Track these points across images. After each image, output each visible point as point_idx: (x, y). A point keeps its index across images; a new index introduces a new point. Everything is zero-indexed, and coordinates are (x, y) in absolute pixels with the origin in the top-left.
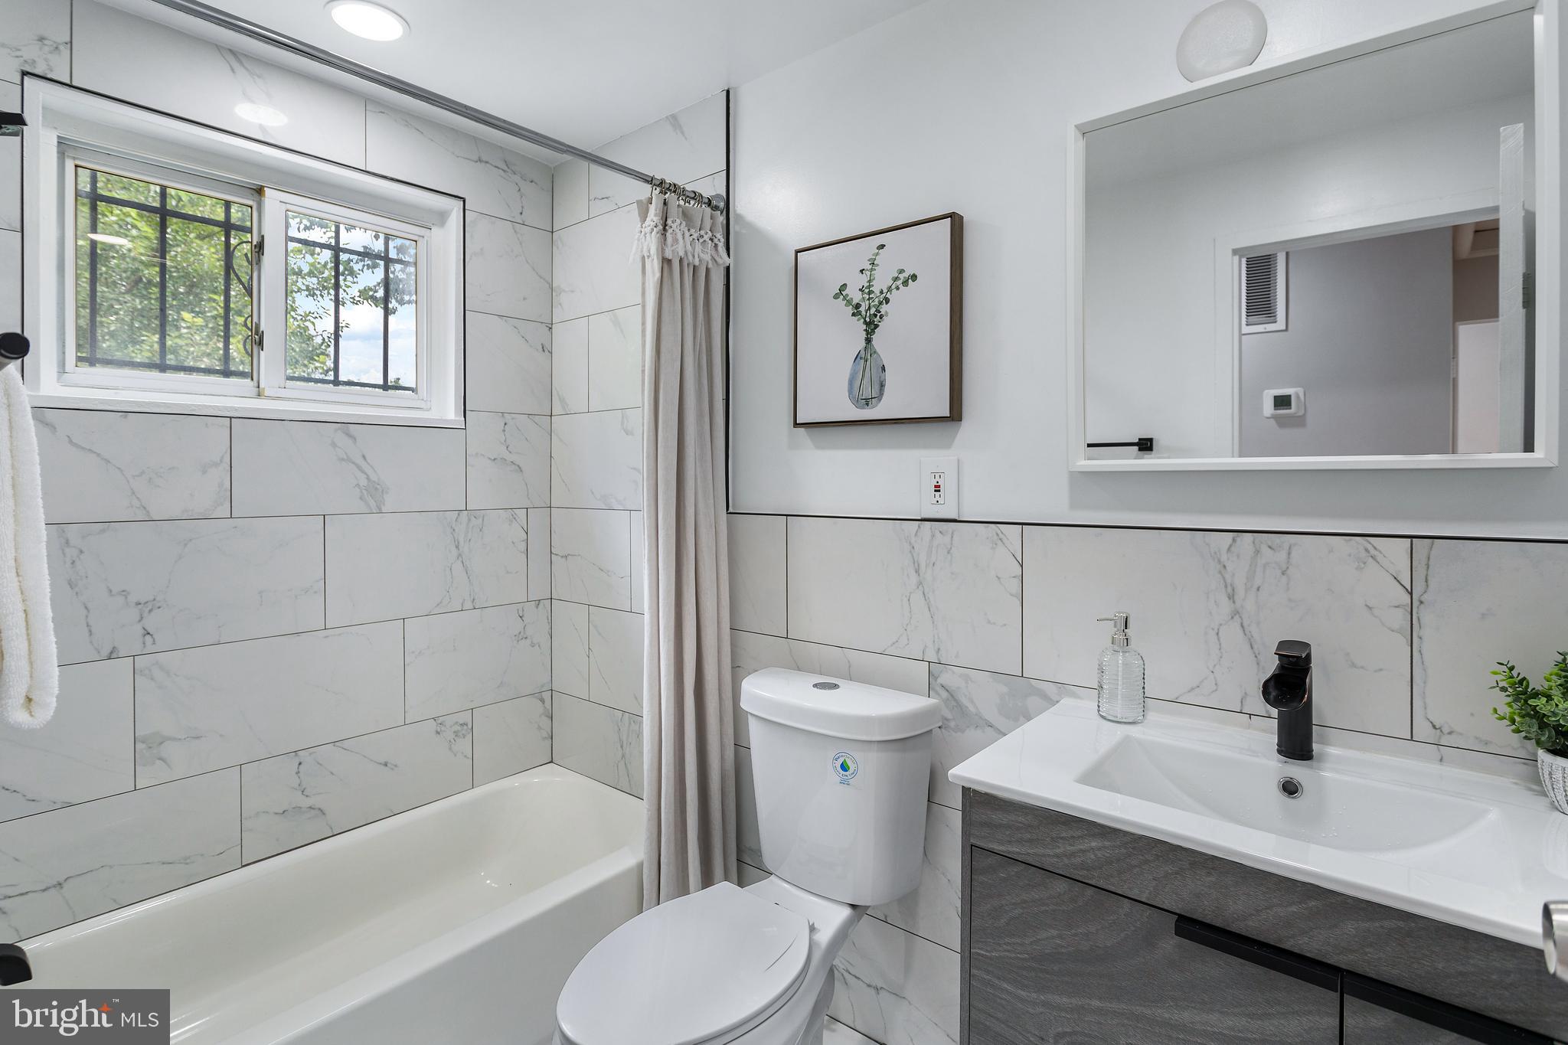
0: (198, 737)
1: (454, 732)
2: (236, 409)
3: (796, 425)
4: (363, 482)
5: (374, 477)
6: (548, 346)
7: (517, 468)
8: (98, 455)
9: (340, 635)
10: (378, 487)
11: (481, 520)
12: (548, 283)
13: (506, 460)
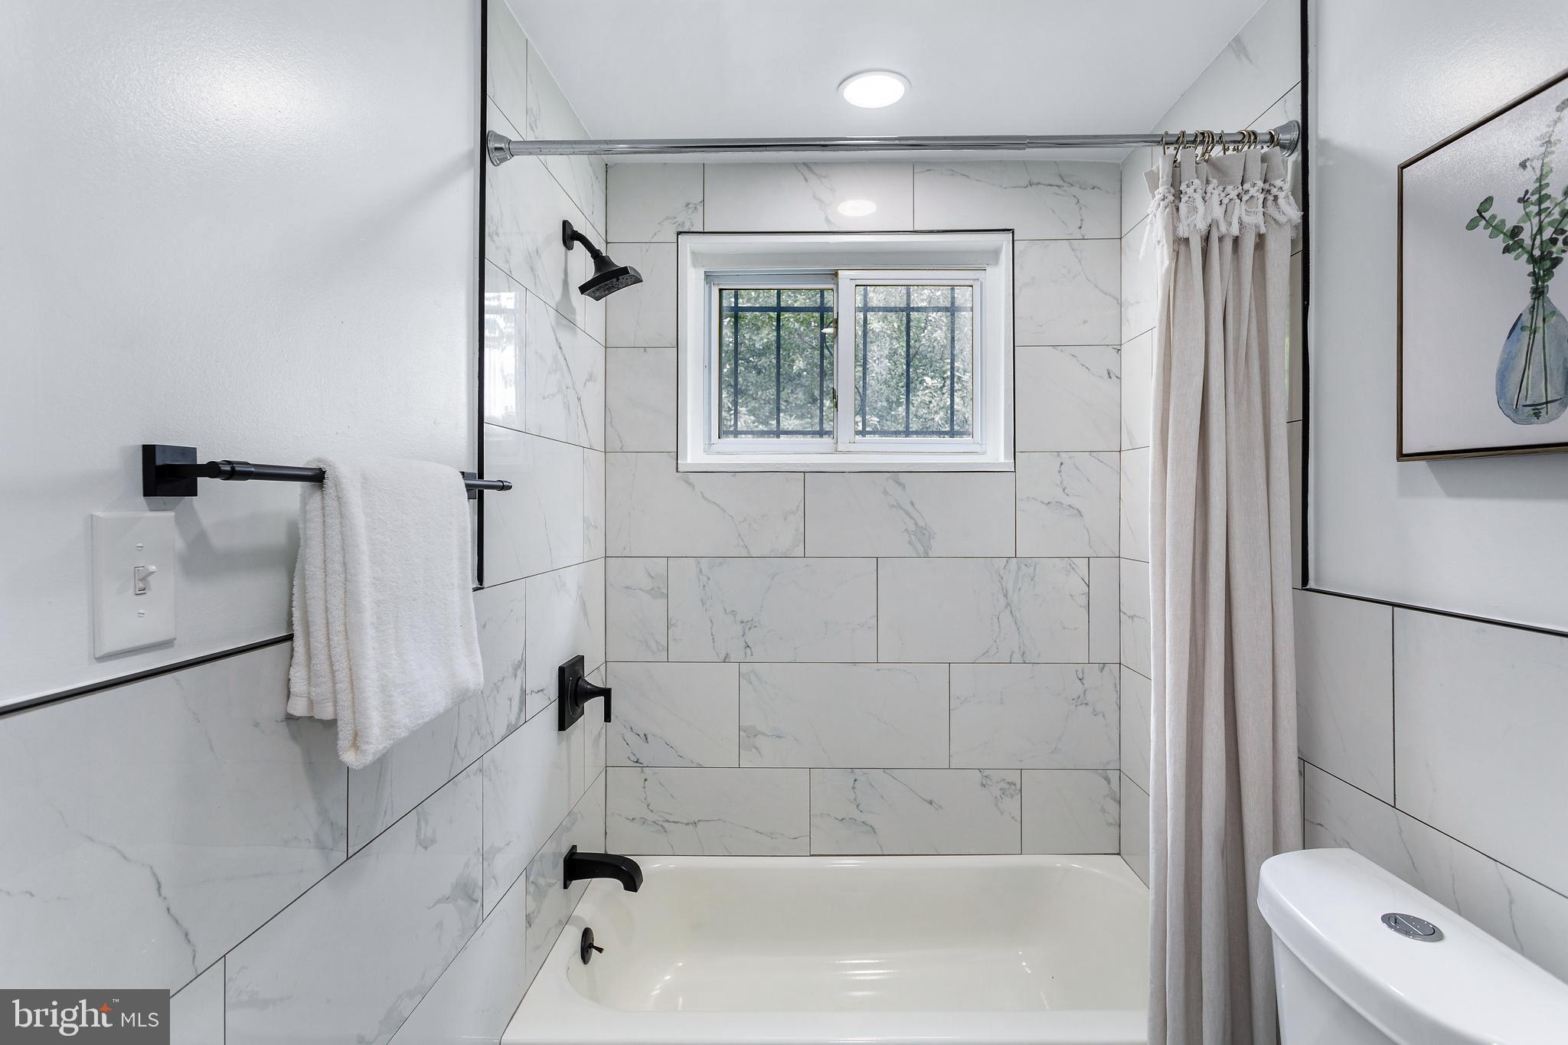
0: (780, 737)
1: (1001, 789)
2: (808, 465)
3: (1402, 456)
4: (912, 528)
5: (921, 523)
6: (1115, 371)
7: (1076, 512)
8: (719, 506)
9: (890, 669)
10: (925, 532)
11: (1032, 569)
12: (1115, 298)
13: (1062, 504)
